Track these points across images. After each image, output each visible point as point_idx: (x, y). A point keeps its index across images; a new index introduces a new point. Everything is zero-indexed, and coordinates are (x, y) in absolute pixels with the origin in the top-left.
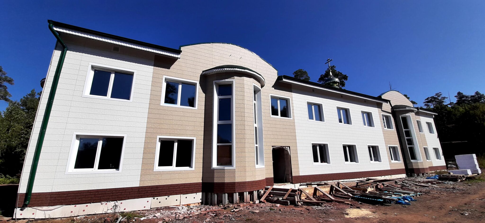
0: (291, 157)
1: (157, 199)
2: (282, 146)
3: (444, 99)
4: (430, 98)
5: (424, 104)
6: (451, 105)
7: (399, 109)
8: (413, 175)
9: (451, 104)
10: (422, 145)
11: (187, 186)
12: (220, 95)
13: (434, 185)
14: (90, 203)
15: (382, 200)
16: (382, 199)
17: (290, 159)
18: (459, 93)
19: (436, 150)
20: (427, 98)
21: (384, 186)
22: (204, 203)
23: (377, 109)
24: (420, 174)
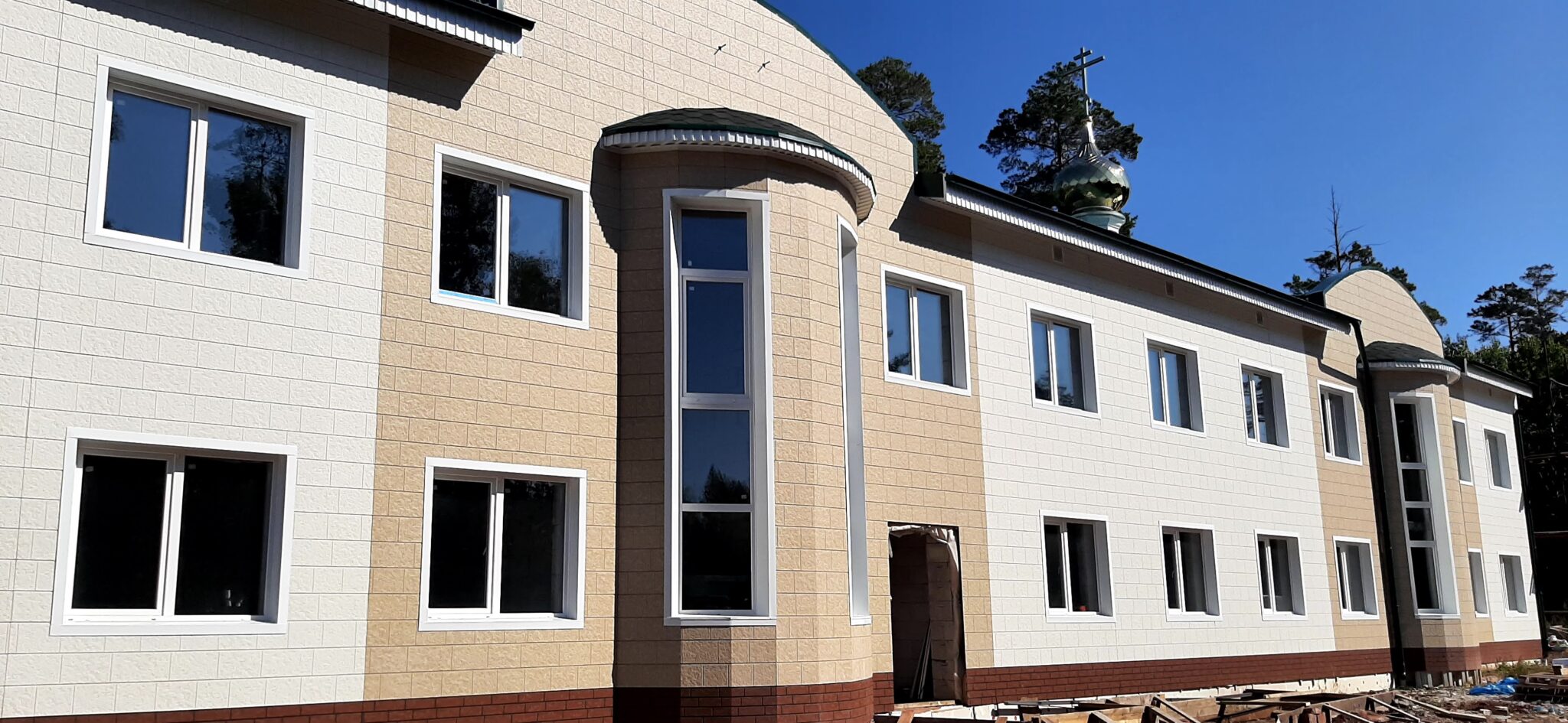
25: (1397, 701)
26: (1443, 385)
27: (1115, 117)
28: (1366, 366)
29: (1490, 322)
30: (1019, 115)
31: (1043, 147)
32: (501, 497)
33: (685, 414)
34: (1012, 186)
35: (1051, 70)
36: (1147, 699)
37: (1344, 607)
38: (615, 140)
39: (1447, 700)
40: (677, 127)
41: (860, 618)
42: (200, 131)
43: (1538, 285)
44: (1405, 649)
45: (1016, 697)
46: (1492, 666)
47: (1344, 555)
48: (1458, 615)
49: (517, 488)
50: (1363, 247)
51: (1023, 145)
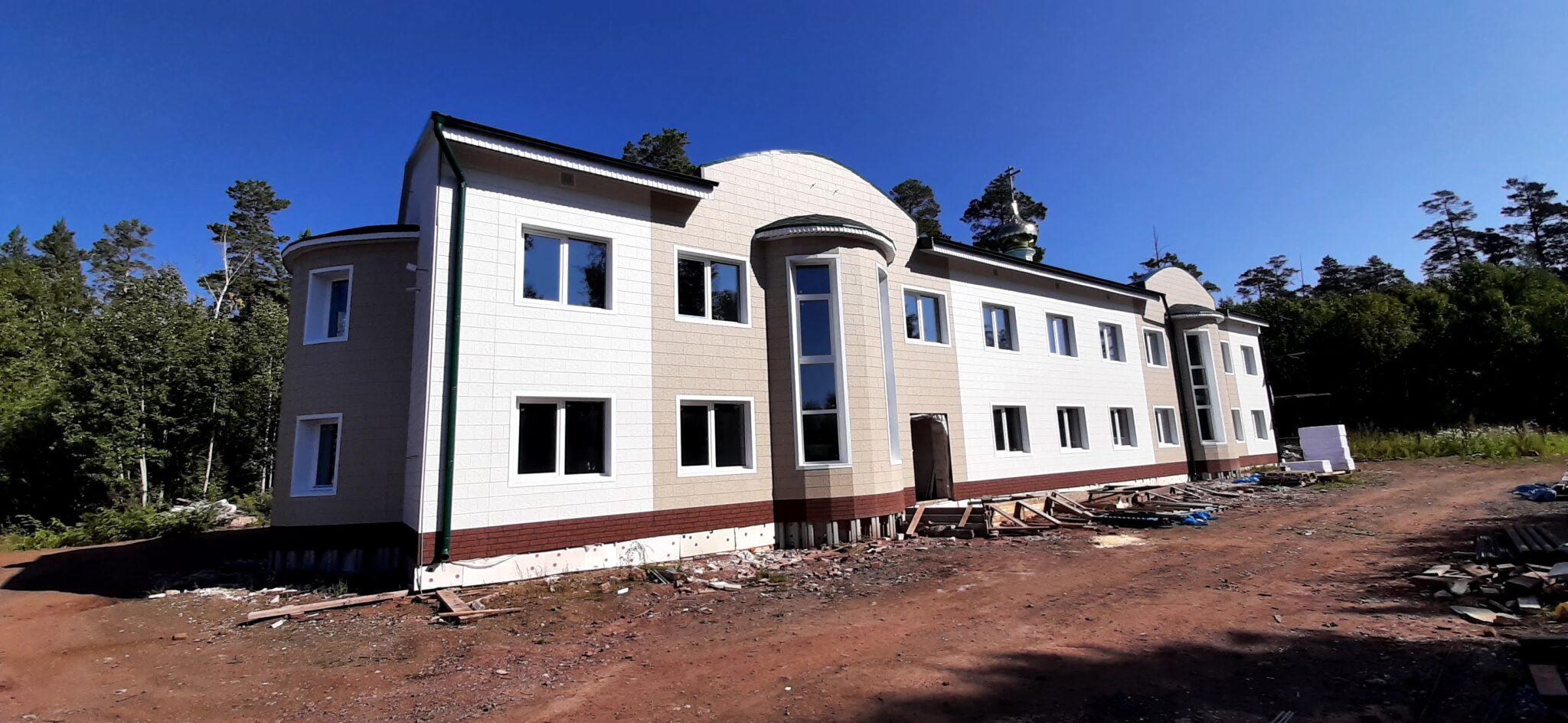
0: (950, 438)
1: (690, 538)
2: (930, 414)
3: (1289, 276)
4: (1253, 273)
5: (1237, 288)
6: (1304, 291)
7: (1184, 316)
8: (1204, 478)
9: (1304, 288)
10: (1228, 404)
11: (745, 510)
12: (801, 292)
13: (1249, 495)
14: (565, 548)
15: (1156, 519)
16: (1154, 516)
17: (946, 445)
18: (1327, 261)
19: (1258, 415)
20: (1246, 271)
21: (1149, 499)
22: (782, 544)
23: (1133, 315)
24: (1219, 474)
25: (1188, 488)
26: (1214, 325)
27: (1032, 200)
28: (1170, 318)
29: (1248, 288)
30: (980, 202)
31: (994, 217)
32: (713, 412)
33: (802, 367)
34: (978, 238)
35: (997, 178)
36: (1049, 493)
37: (1160, 441)
38: (761, 235)
39: (1219, 486)
40: (791, 226)
41: (895, 461)
42: (565, 249)
43: (1277, 267)
44: (1197, 462)
45: (980, 495)
46: (1246, 468)
47: (1159, 415)
48: (1226, 443)
49: (723, 409)
50: (1172, 255)
51: (983, 217)
